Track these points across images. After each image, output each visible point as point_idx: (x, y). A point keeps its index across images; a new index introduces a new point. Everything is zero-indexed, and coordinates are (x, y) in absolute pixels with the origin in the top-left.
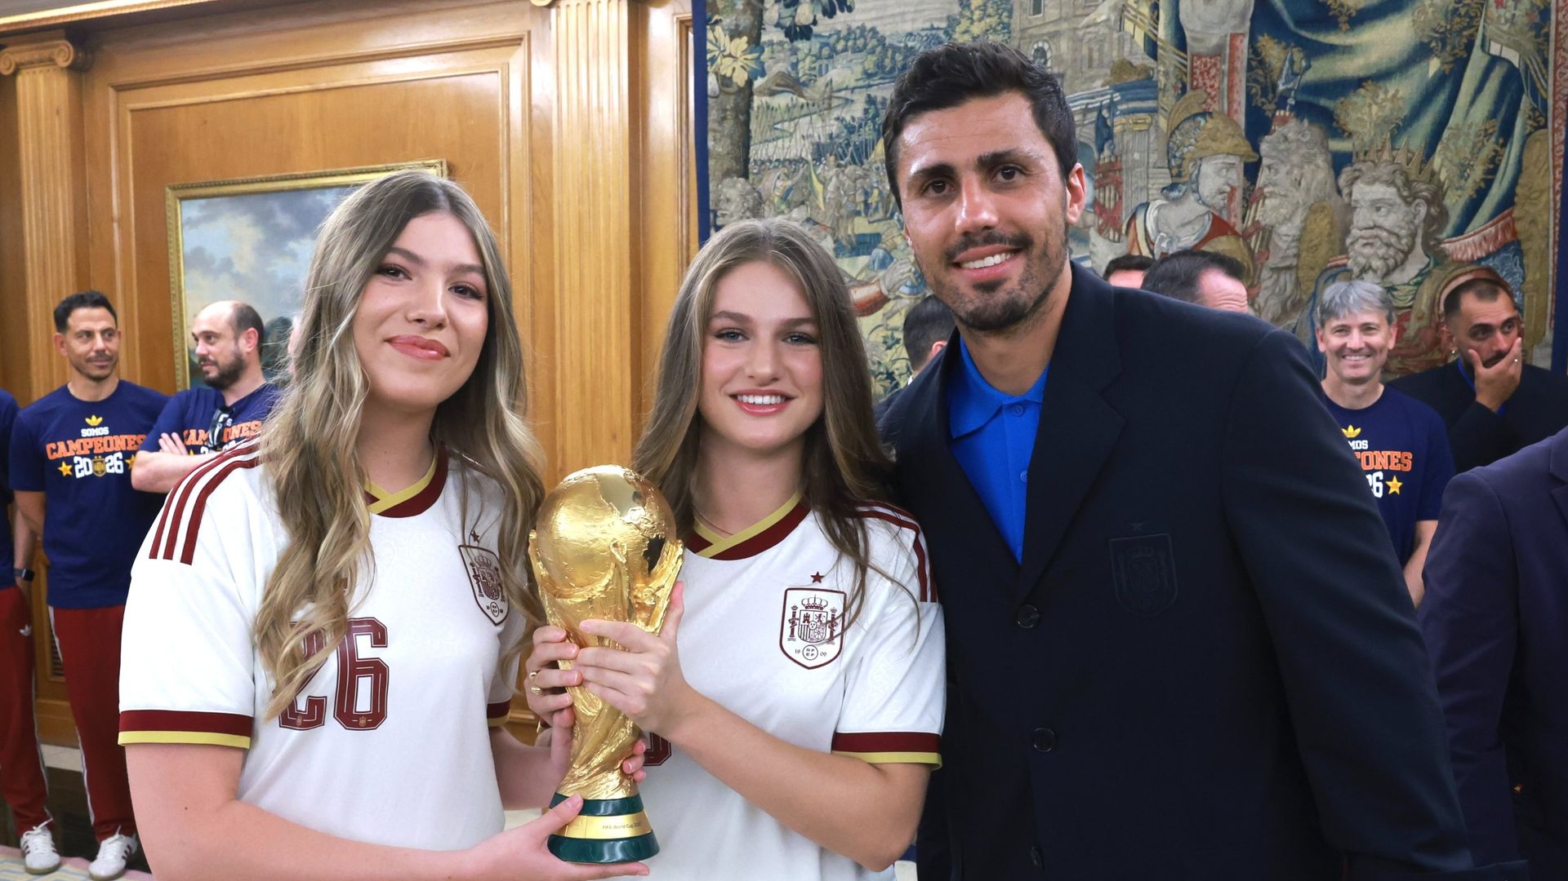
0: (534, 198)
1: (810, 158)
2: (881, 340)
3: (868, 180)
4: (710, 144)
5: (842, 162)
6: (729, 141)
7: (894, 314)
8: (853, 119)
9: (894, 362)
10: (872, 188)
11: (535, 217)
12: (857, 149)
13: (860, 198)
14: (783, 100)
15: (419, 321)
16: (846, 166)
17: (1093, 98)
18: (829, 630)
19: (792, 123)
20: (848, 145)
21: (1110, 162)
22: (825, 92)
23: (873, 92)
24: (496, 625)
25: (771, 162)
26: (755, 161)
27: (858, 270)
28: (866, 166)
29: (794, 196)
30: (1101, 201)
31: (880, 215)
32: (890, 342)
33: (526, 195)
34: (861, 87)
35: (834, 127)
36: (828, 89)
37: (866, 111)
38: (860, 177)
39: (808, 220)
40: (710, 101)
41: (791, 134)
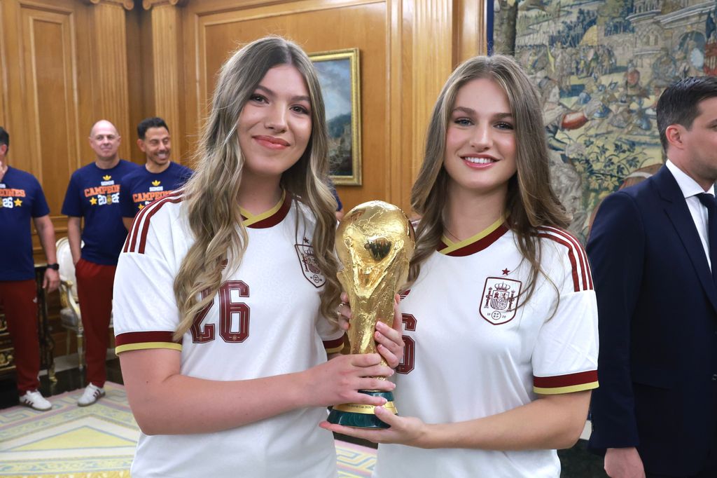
0: (403, 67)
1: (547, 44)
2: (583, 142)
3: (578, 56)
4: (495, 37)
5: (565, 46)
6: (505, 36)
7: (590, 128)
8: (571, 22)
9: (590, 154)
10: (581, 60)
11: (403, 76)
12: (573, 38)
13: (574, 65)
14: (533, 13)
15: (272, 128)
16: (566, 48)
17: (705, 7)
18: (509, 303)
19: (539, 25)
20: (568, 36)
21: (714, 43)
22: (556, 8)
23: (583, 7)
24: (317, 287)
25: (526, 46)
26: (518, 47)
27: (572, 104)
28: (578, 48)
29: (539, 65)
30: (708, 65)
31: (585, 74)
32: (588, 143)
33: (399, 65)
34: (576, 5)
35: (561, 27)
36: (558, 7)
37: (578, 18)
38: (574, 54)
39: (546, 77)
40: (495, 14)
41: (538, 32)
